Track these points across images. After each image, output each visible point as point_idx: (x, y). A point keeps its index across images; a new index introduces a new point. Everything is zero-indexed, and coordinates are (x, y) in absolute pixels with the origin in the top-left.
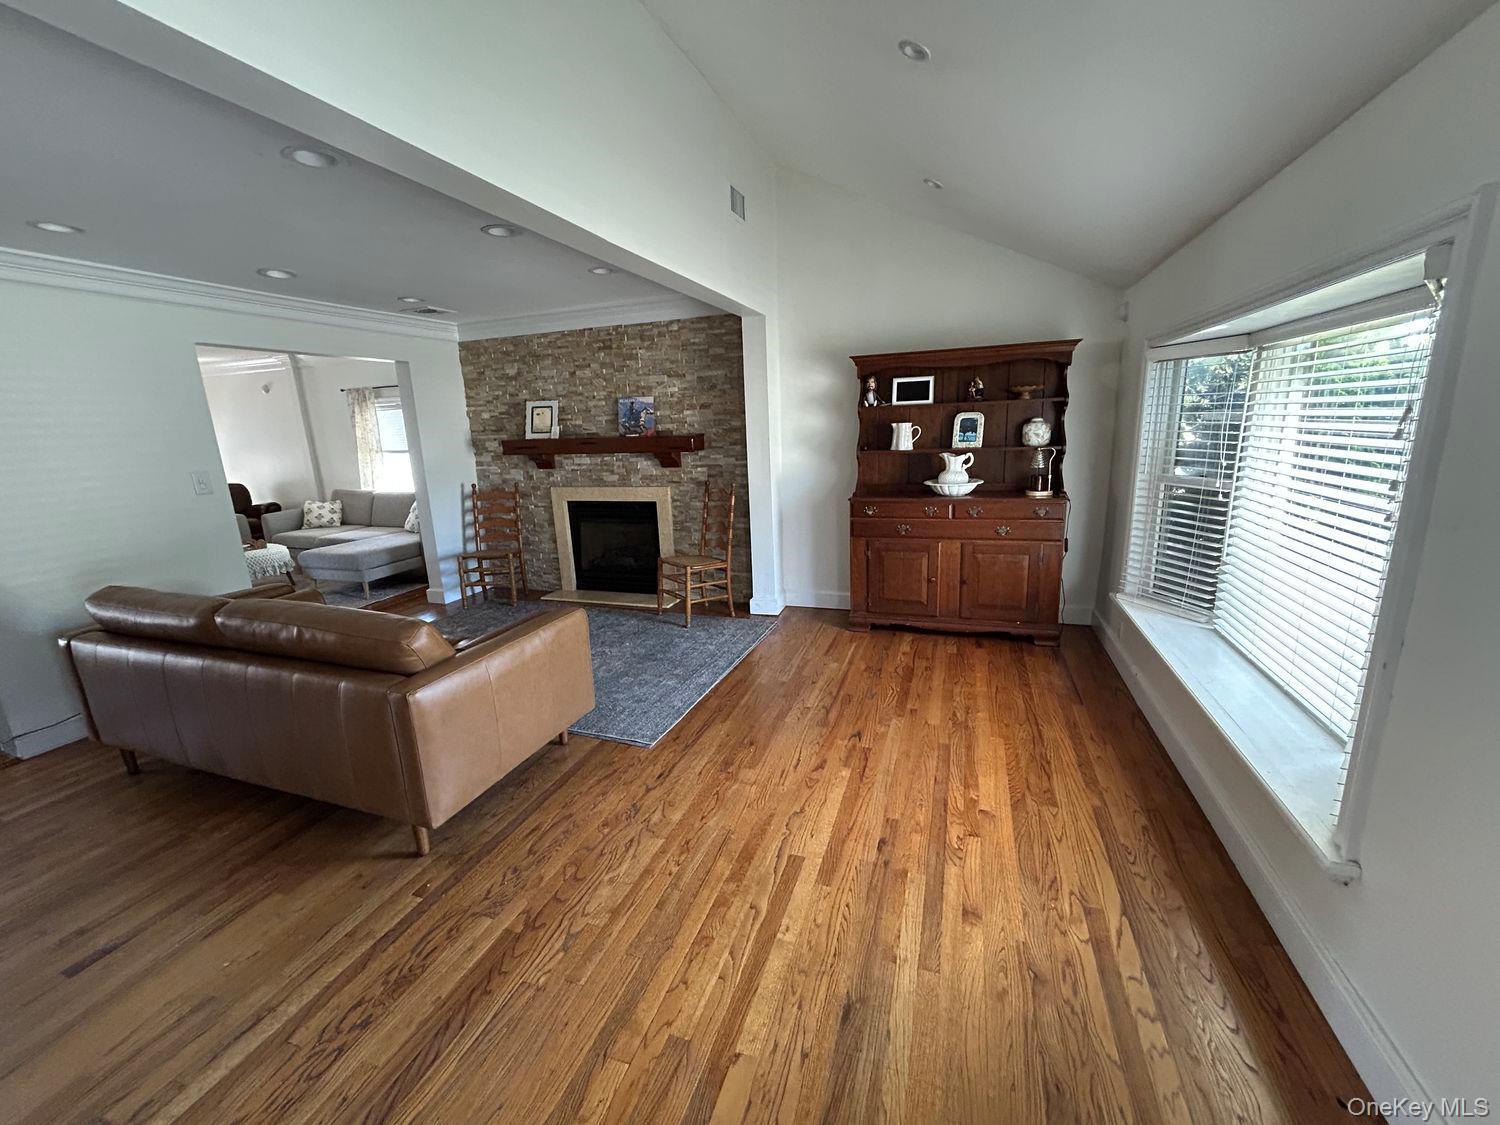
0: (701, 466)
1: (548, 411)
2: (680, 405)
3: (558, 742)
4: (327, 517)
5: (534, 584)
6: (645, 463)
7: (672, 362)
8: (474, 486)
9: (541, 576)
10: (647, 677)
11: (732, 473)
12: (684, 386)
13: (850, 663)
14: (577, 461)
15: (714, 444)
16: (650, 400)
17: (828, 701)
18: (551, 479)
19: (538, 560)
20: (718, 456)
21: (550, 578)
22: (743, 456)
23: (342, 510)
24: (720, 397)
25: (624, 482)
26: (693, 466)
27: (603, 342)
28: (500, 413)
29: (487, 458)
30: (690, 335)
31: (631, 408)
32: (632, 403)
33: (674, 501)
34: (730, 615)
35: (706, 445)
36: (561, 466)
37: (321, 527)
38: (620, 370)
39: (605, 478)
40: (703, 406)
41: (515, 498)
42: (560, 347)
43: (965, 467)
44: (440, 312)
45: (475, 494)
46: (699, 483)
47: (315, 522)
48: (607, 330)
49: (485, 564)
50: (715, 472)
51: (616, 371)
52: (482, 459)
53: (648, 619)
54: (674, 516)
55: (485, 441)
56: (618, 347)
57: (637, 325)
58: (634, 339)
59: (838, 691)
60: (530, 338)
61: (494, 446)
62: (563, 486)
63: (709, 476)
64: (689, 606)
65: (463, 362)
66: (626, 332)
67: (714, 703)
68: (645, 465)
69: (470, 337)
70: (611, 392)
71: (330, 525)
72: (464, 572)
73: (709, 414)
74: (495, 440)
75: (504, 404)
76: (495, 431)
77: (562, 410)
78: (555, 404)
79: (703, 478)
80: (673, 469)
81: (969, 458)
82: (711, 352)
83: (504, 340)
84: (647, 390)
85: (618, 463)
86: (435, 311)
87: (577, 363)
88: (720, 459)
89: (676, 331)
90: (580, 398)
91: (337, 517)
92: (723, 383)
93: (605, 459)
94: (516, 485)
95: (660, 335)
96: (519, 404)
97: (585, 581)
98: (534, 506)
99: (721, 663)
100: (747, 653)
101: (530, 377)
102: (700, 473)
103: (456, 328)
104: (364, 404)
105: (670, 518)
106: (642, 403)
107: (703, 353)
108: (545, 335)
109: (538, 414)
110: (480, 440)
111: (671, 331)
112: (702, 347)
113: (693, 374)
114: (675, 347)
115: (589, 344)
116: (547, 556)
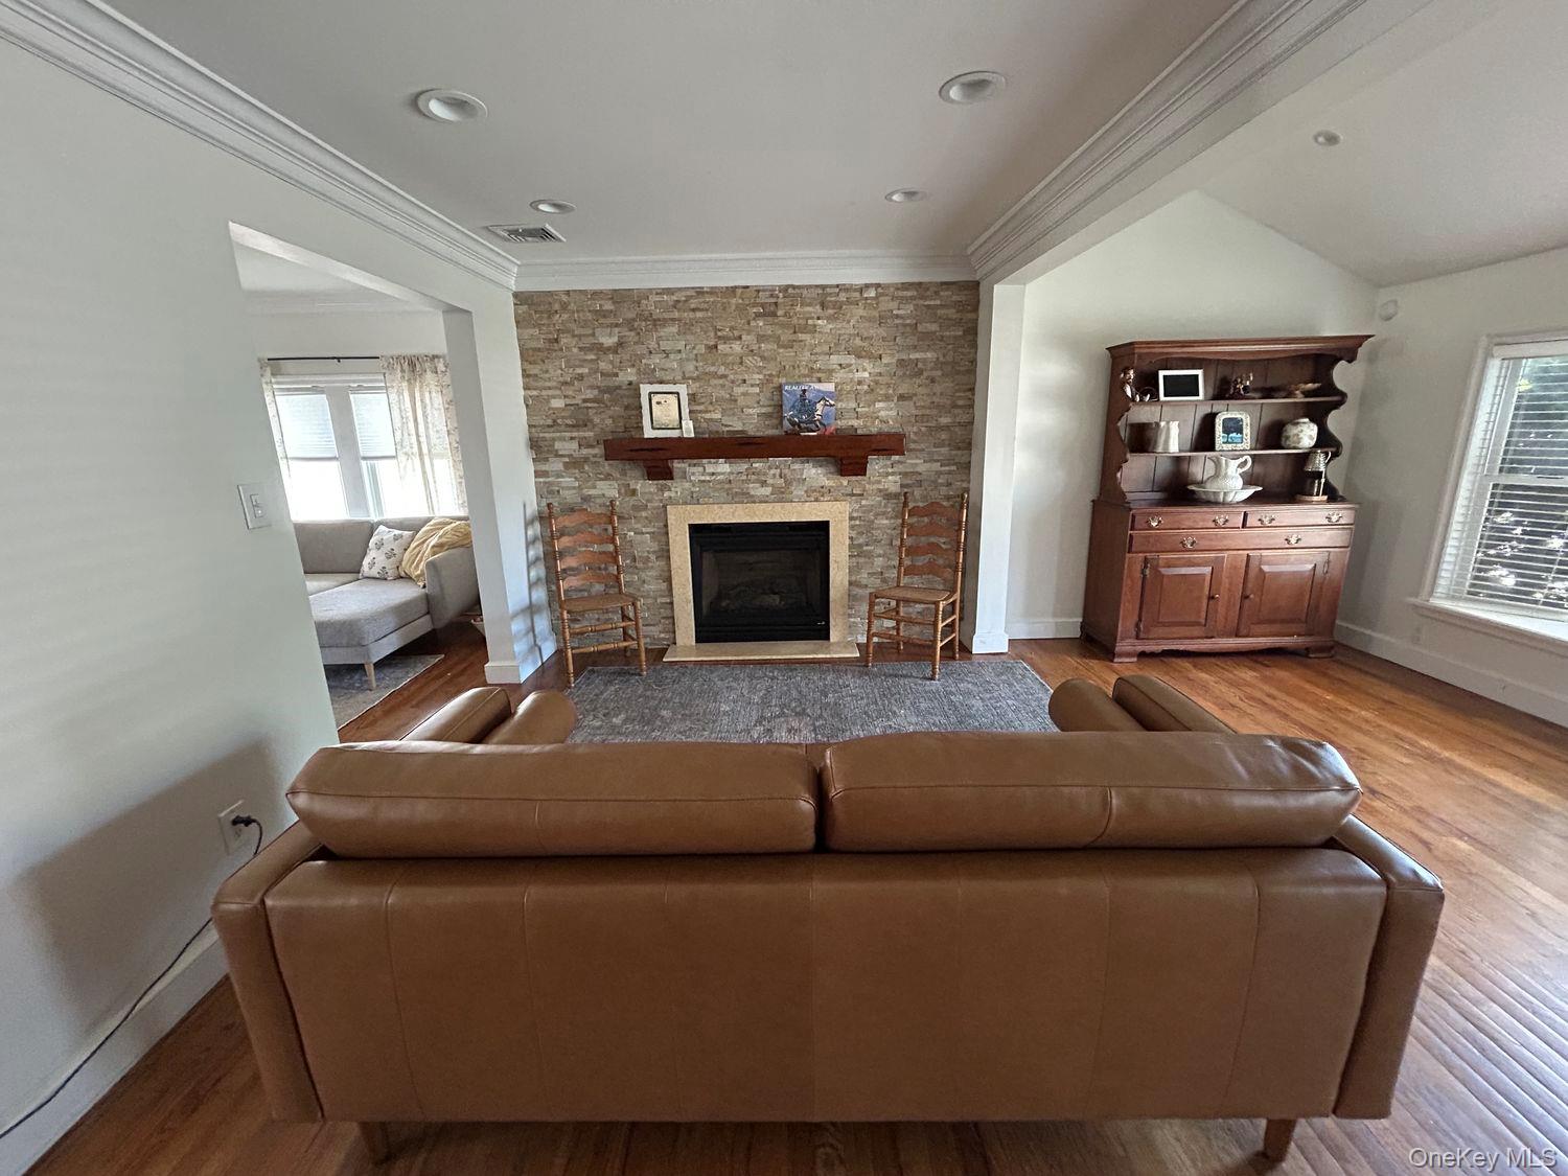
0: (893, 474)
1: (655, 399)
2: (870, 395)
6: (814, 471)
7: (864, 339)
11: (935, 482)
12: (879, 370)
14: (710, 469)
15: (913, 447)
16: (830, 388)
18: (666, 494)
20: (918, 461)
21: (655, 630)
24: (927, 386)
25: (781, 495)
26: (883, 474)
27: (764, 305)
28: (585, 401)
29: (556, 465)
30: (893, 305)
32: (804, 391)
33: (852, 519)
35: (903, 447)
36: (684, 476)
38: (789, 345)
39: (752, 493)
40: (902, 397)
41: (609, 522)
42: (694, 310)
43: (1240, 471)
45: (542, 515)
46: (888, 496)
48: (771, 291)
50: (911, 480)
51: (781, 347)
52: (547, 467)
54: (851, 538)
55: (554, 439)
56: (787, 315)
57: (817, 286)
58: (810, 305)
60: (645, 294)
61: (569, 448)
62: (685, 503)
63: (903, 486)
65: (522, 322)
66: (800, 295)
68: (814, 473)
69: (532, 285)
70: (770, 375)
73: (909, 408)
74: (572, 438)
75: (592, 387)
76: (573, 426)
77: (693, 398)
78: (683, 389)
79: (894, 489)
80: (854, 478)
81: (1246, 462)
82: (920, 328)
83: (596, 294)
84: (823, 374)
85: (774, 471)
86: (546, 234)
87: (719, 334)
88: (921, 465)
89: (872, 298)
90: (721, 381)
92: (932, 369)
93: (754, 465)
94: (609, 504)
95: (850, 301)
98: (637, 536)
101: (640, 350)
102: (892, 483)
103: (516, 270)
106: (819, 391)
107: (908, 329)
108: (669, 291)
109: (658, 403)
110: (544, 439)
111: (866, 299)
112: (908, 321)
113: (892, 355)
114: (870, 319)
115: (741, 309)
116: (650, 601)
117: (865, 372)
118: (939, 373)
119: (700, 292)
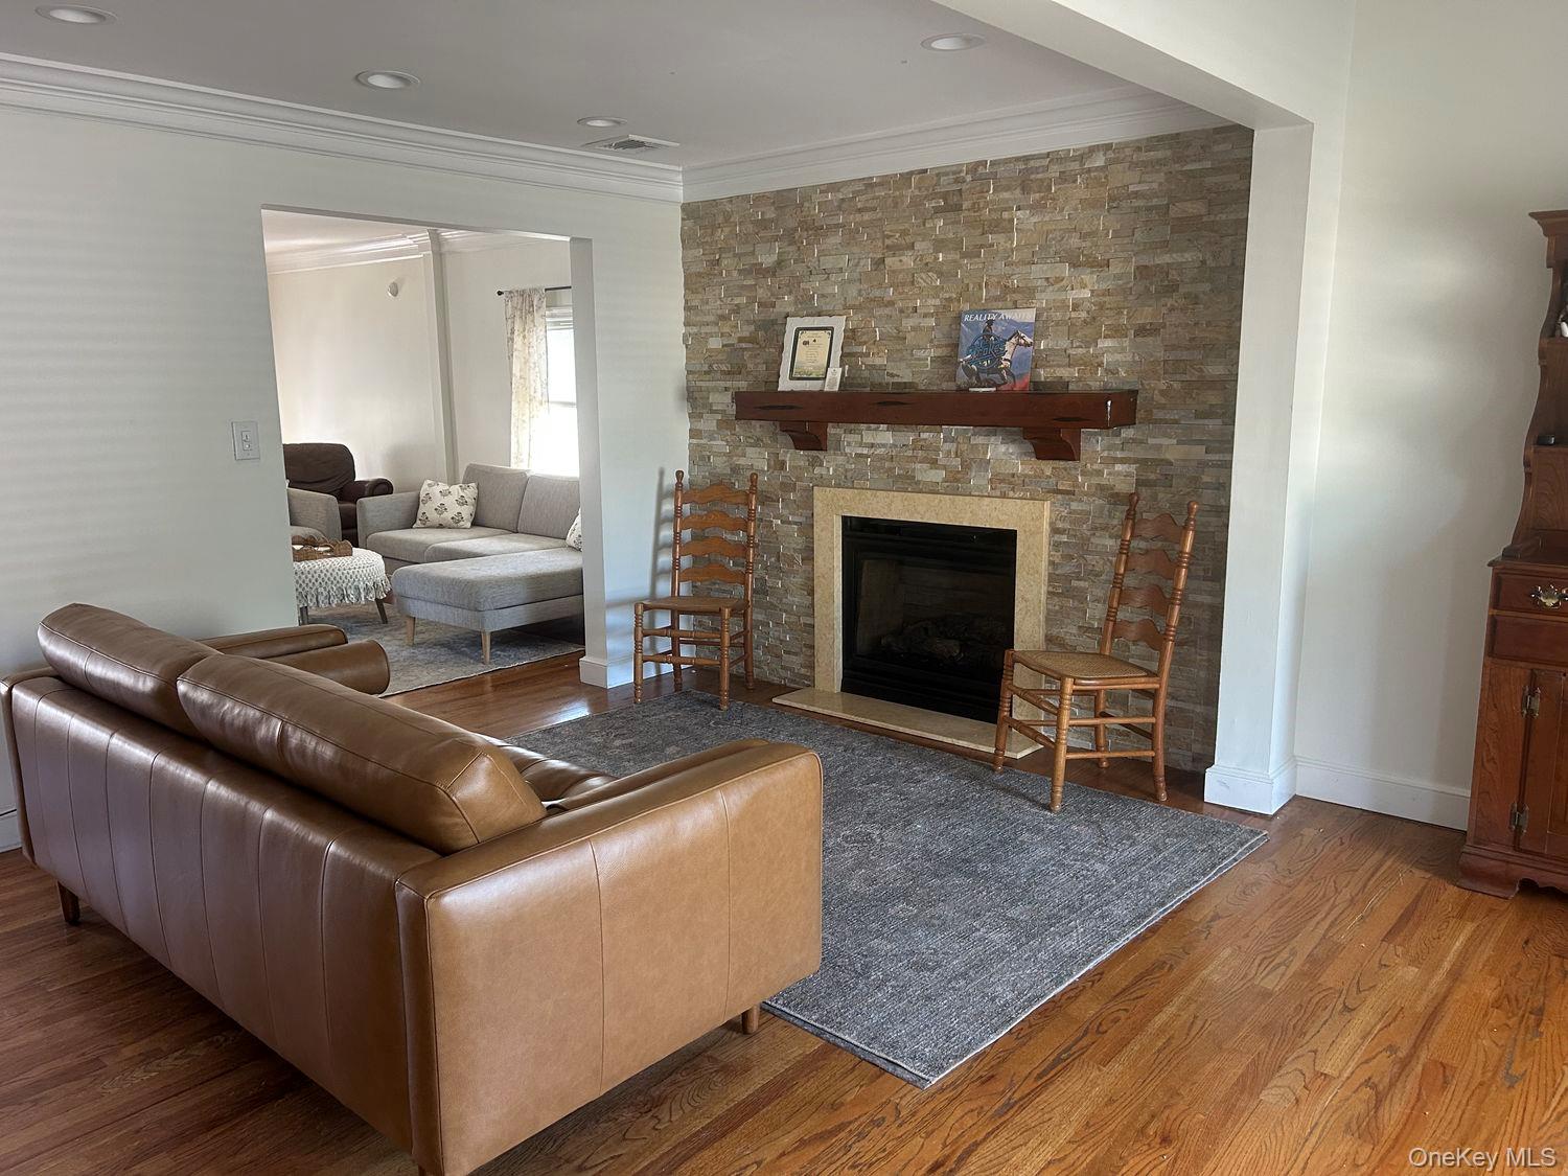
0: (1122, 461)
1: (824, 336)
2: (1089, 327)
3: (740, 1026)
4: (453, 509)
5: (766, 668)
6: (1003, 448)
7: (1083, 237)
8: (680, 475)
9: (779, 656)
10: (945, 910)
11: (1195, 480)
12: (1104, 286)
13: (1455, 975)
14: (868, 438)
15: (1158, 414)
16: (1028, 316)
17: (1384, 1065)
18: (817, 470)
19: (777, 624)
20: (1165, 441)
21: (795, 662)
22: (1226, 443)
23: (477, 500)
24: (1183, 310)
25: (955, 485)
26: (1107, 460)
27: (945, 196)
28: (741, 340)
29: (709, 423)
30: (1130, 177)
31: (987, 332)
32: (990, 323)
33: (1055, 531)
34: (1155, 798)
35: (1140, 414)
36: (838, 448)
37: (441, 526)
38: (972, 254)
39: (919, 477)
40: (1141, 331)
41: (748, 503)
42: (860, 211)
44: (653, 147)
45: (681, 491)
46: (1115, 498)
47: (433, 517)
48: (955, 173)
49: (684, 624)
50: (1154, 474)
51: (964, 256)
52: (701, 425)
53: (973, 777)
54: (1052, 563)
55: (708, 391)
56: (975, 208)
57: (1017, 159)
58: (1008, 188)
59: (1415, 1047)
60: (807, 194)
61: (723, 401)
62: (838, 486)
63: (1140, 483)
64: (1061, 763)
65: (687, 240)
66: (994, 175)
67: (1087, 1009)
68: (1003, 453)
69: (700, 195)
70: (950, 300)
71: (454, 525)
72: (644, 632)
73: (1155, 347)
74: (726, 389)
75: (748, 322)
76: (729, 373)
77: (851, 336)
78: (839, 324)
79: (1125, 487)
80: (1062, 464)
82: (1174, 212)
83: (760, 199)
84: (1021, 295)
85: (947, 446)
86: (640, 144)
87: (888, 242)
88: (1170, 448)
89: (1097, 169)
90: (887, 311)
91: (467, 512)
92: (1194, 281)
93: (924, 435)
94: (753, 480)
95: (1064, 178)
96: (774, 322)
97: (862, 676)
98: (781, 521)
99: (1119, 911)
100: (1185, 895)
101: (799, 270)
102: (1121, 476)
103: (680, 177)
104: (529, 317)
105: (1044, 566)
106: (1011, 322)
107: (1154, 215)
108: (833, 187)
109: (806, 343)
110: (700, 389)
111: (1089, 170)
112: (1155, 201)
113: (1127, 260)
114: (1094, 204)
115: (916, 203)
116: (793, 619)
117: (1084, 290)
118: (1207, 287)
119: (869, 184)
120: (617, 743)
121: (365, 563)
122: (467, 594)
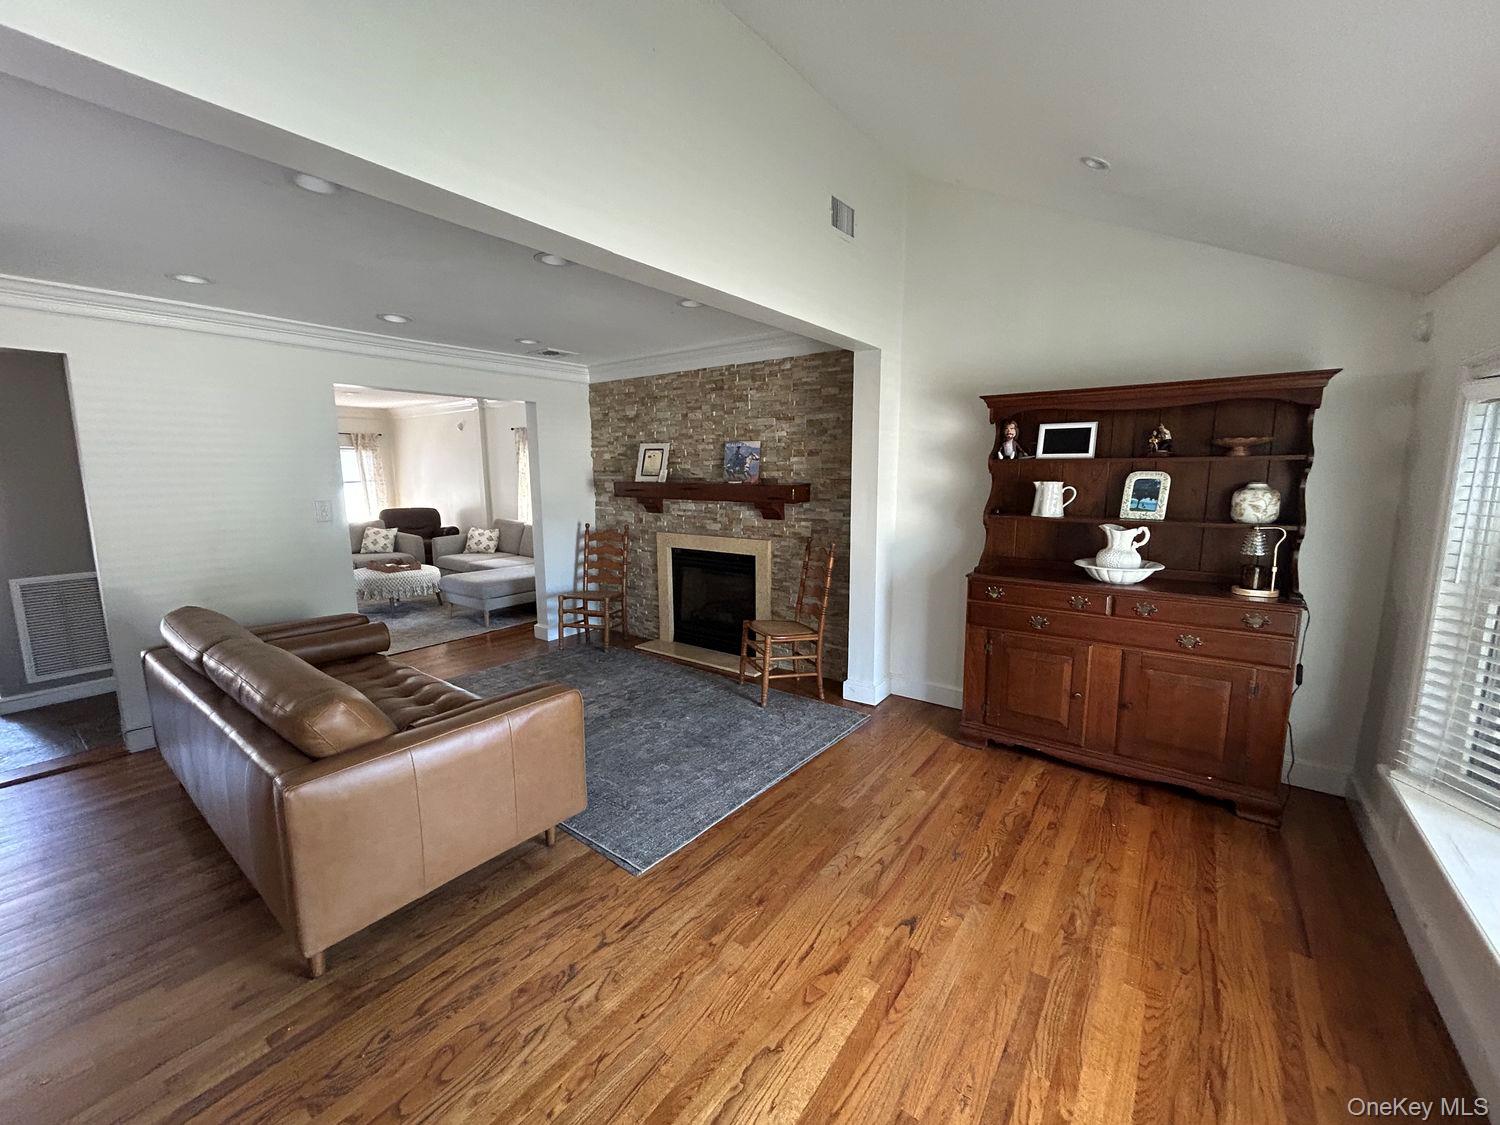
0: (804, 520)
1: (659, 453)
2: (786, 452)
3: (543, 840)
4: (485, 542)
5: (636, 630)
6: (748, 513)
7: (782, 404)
8: (587, 526)
9: (642, 622)
10: (686, 767)
12: (793, 430)
13: (943, 795)
14: (683, 507)
15: (820, 496)
16: (757, 444)
17: (892, 849)
18: (658, 523)
19: (641, 605)
20: (824, 510)
21: (650, 625)
22: (847, 512)
23: (499, 538)
24: (830, 443)
25: (726, 532)
26: (797, 520)
27: (715, 382)
28: (619, 454)
29: (605, 498)
30: (803, 374)
31: (737, 453)
32: (739, 447)
33: (774, 556)
34: (817, 697)
35: (812, 496)
36: (668, 511)
37: (478, 552)
38: (729, 412)
39: (708, 527)
40: (811, 453)
41: (623, 540)
42: (675, 389)
43: (1137, 545)
44: (564, 355)
45: (589, 535)
46: (802, 539)
47: (473, 546)
48: (720, 369)
49: (592, 606)
50: (820, 527)
51: (725, 413)
52: (602, 499)
53: (727, 688)
54: (773, 573)
55: (604, 481)
56: (730, 389)
57: (749, 364)
58: (745, 379)
59: (910, 839)
60: (649, 379)
61: (610, 486)
62: (669, 532)
63: (813, 531)
64: (766, 682)
65: (592, 403)
66: (738, 372)
67: (741, 825)
68: (748, 515)
69: (597, 380)
70: (719, 435)
71: (485, 551)
72: (562, 612)
73: (817, 461)
74: (612, 480)
75: (623, 445)
76: (612, 472)
77: (672, 453)
78: (666, 447)
79: (806, 533)
80: (776, 521)
81: (1143, 534)
82: (824, 392)
83: (627, 382)
84: (754, 434)
85: (724, 511)
86: (557, 353)
87: (689, 405)
88: (829, 516)
89: (787, 370)
90: (690, 441)
91: (492, 544)
92: (834, 428)
93: (710, 506)
94: (627, 528)
95: (771, 374)
96: (635, 446)
97: (685, 633)
98: (641, 549)
99: (778, 764)
100: (816, 753)
101: (647, 419)
102: (804, 528)
103: (587, 370)
105: (769, 574)
106: (749, 448)
107: (815, 394)
108: (662, 377)
109: (650, 457)
110: (600, 480)
111: (783, 370)
112: (814, 387)
113: (802, 417)
114: (787, 387)
115: (702, 385)
116: (649, 603)
117: (783, 432)
118: (840, 431)
119: (679, 375)
120: (541, 673)
121: (430, 573)
122: (476, 590)
